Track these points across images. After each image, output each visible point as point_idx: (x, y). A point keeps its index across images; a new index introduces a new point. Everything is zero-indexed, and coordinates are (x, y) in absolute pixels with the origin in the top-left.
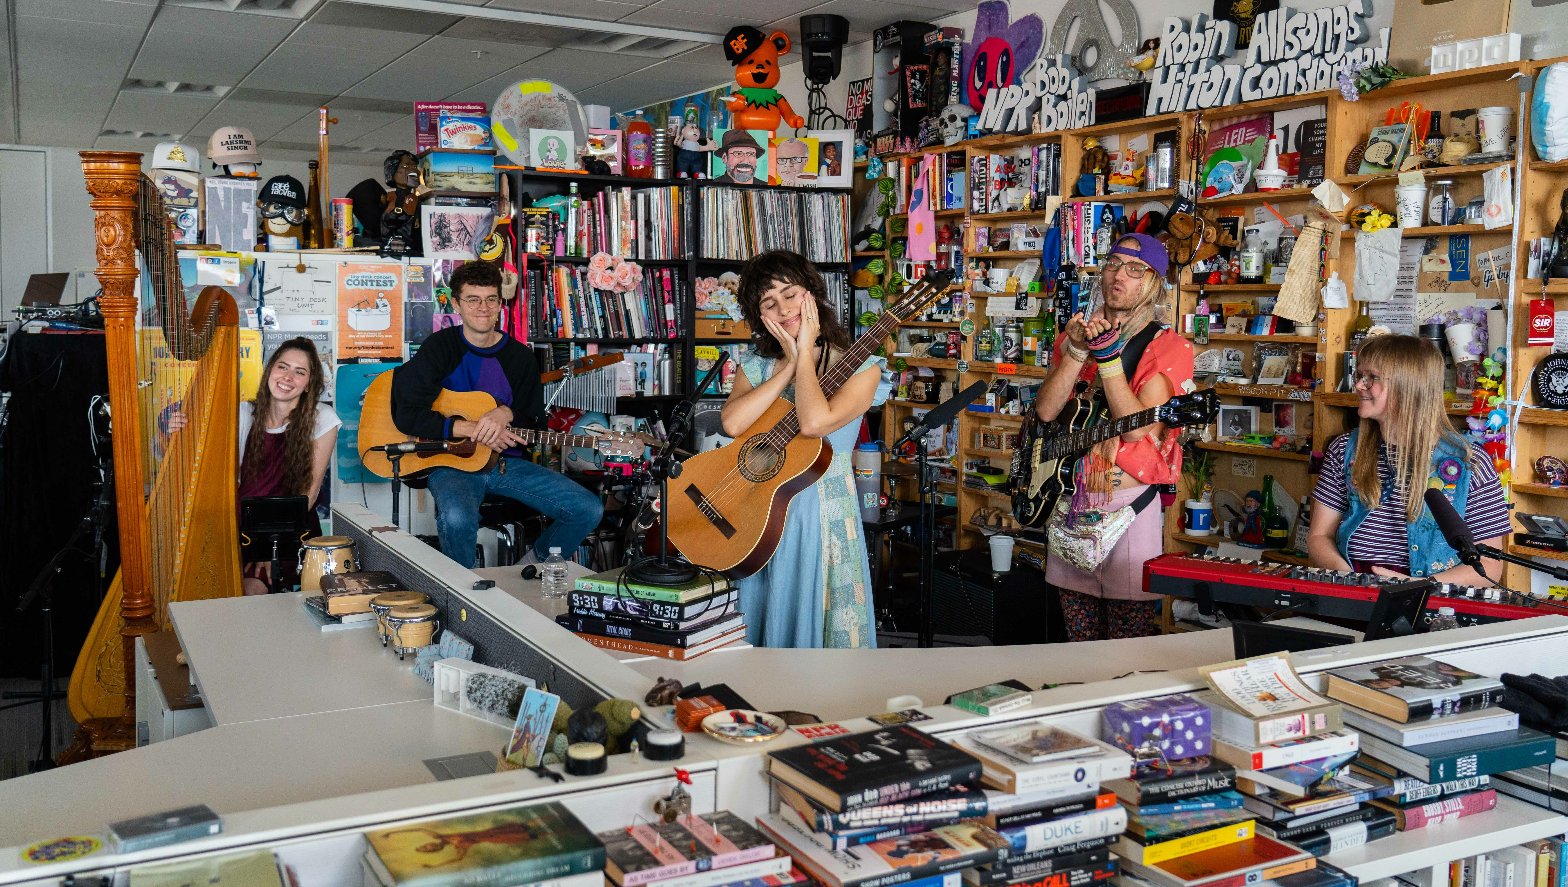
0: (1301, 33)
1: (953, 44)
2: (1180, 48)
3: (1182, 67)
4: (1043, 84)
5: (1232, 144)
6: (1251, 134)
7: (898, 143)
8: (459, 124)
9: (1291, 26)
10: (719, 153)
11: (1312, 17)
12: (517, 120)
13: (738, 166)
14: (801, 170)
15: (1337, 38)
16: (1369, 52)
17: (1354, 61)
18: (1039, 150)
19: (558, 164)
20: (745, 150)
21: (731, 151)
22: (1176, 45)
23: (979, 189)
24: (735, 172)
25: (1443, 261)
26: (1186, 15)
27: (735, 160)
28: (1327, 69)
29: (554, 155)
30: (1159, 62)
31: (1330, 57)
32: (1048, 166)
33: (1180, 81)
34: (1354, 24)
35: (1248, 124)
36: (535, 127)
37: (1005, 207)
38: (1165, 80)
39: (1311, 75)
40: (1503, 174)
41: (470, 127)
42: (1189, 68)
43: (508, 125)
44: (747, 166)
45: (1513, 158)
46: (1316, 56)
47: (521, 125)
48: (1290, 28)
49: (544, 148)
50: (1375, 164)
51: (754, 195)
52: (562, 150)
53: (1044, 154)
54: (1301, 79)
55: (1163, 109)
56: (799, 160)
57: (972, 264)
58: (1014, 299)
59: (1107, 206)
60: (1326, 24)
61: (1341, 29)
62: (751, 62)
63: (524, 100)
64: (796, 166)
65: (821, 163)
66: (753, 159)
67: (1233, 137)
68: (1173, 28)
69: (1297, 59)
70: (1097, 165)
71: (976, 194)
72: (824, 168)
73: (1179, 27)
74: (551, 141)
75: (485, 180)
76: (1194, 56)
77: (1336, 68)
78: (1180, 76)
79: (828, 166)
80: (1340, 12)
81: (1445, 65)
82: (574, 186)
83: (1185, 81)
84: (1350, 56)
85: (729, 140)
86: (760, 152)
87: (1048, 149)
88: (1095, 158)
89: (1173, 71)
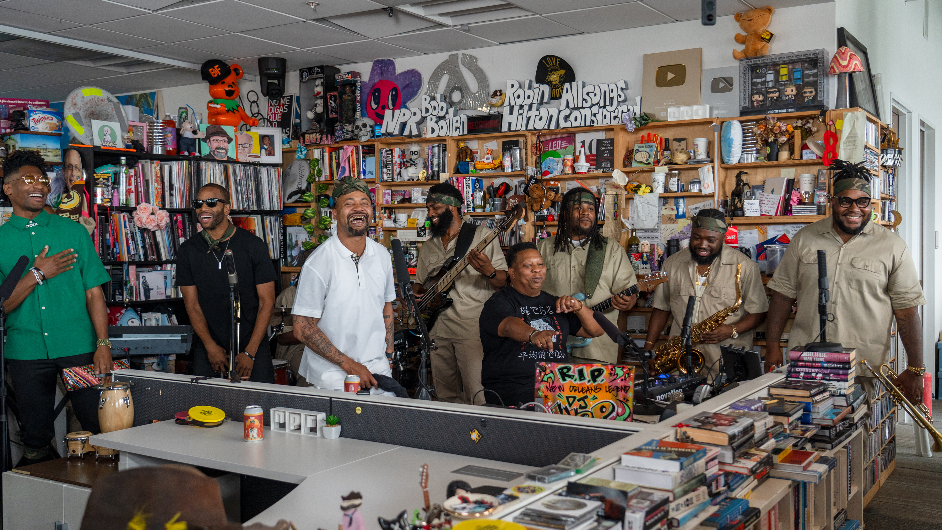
0: (592, 95)
1: (357, 81)
2: (519, 97)
3: (521, 107)
4: (427, 110)
5: (554, 149)
6: (564, 144)
7: (324, 138)
8: (42, 115)
9: (586, 90)
10: (205, 140)
11: (597, 88)
12: (82, 114)
13: (217, 148)
14: (249, 152)
15: (611, 99)
16: (630, 107)
17: (623, 112)
18: (433, 147)
19: (112, 144)
20: (220, 138)
21: (212, 138)
22: (516, 95)
23: (386, 167)
24: (216, 152)
25: (673, 209)
26: (521, 80)
27: (215, 145)
28: (608, 115)
29: (108, 138)
30: (506, 103)
31: (609, 108)
32: (439, 156)
33: (521, 114)
34: (620, 93)
35: (562, 139)
36: (94, 119)
37: (407, 178)
38: (511, 113)
39: (599, 116)
40: (708, 170)
41: (49, 118)
42: (526, 108)
43: (77, 116)
44: (222, 149)
45: (712, 161)
46: (601, 107)
47: (85, 117)
48: (585, 93)
49: (102, 134)
50: (641, 162)
51: (230, 167)
52: (113, 134)
53: (436, 150)
54: (593, 118)
55: (513, 128)
56: (247, 146)
57: (383, 211)
58: (416, 231)
59: (477, 179)
60: (605, 92)
61: (614, 95)
62: (223, 83)
63: (86, 100)
64: (246, 149)
65: (261, 148)
66: (226, 144)
67: (554, 145)
68: (513, 86)
69: (590, 107)
70: (468, 157)
71: (385, 170)
72: (263, 151)
73: (517, 86)
74: (106, 129)
75: (54, 153)
76: (528, 102)
77: (613, 114)
78: (521, 111)
79: (266, 150)
80: (613, 86)
81: (674, 117)
82: (123, 159)
83: (525, 115)
84: (620, 109)
85: (211, 131)
86: (230, 140)
87: (438, 146)
88: (466, 153)
89: (516, 108)
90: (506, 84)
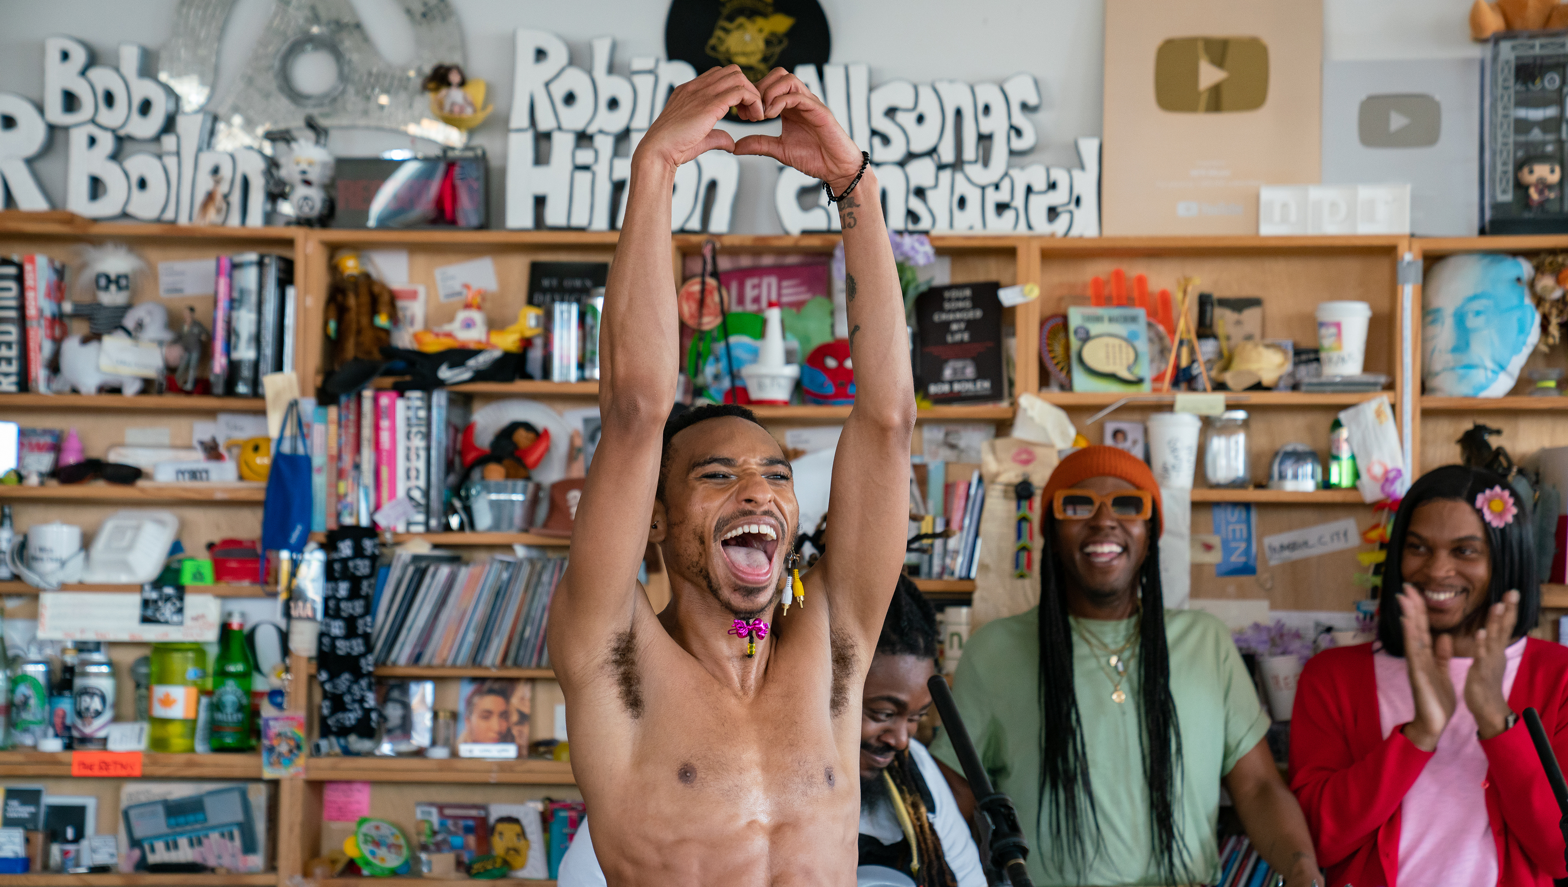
0: (907, 119)
2: (570, 99)
3: (583, 138)
5: (750, 307)
6: (791, 292)
9: (881, 102)
11: (927, 95)
15: (985, 139)
16: (1060, 176)
17: (1029, 190)
22: (559, 91)
26: (578, 36)
28: (973, 197)
30: (519, 118)
31: (975, 171)
33: (586, 168)
34: (1019, 119)
35: (782, 272)
37: (89, 382)
38: (541, 158)
39: (939, 199)
42: (605, 145)
46: (941, 167)
48: (877, 108)
50: (1108, 375)
54: (916, 204)
55: (554, 216)
60: (958, 113)
61: (996, 124)
67: (750, 293)
68: (541, 54)
69: (902, 164)
70: (382, 309)
73: (558, 55)
76: (616, 122)
77: (993, 196)
78: (584, 156)
80: (989, 94)
81: (1287, 220)
83: (602, 169)
84: (1021, 178)
88: (374, 296)
89: (562, 144)
90: (510, 44)
